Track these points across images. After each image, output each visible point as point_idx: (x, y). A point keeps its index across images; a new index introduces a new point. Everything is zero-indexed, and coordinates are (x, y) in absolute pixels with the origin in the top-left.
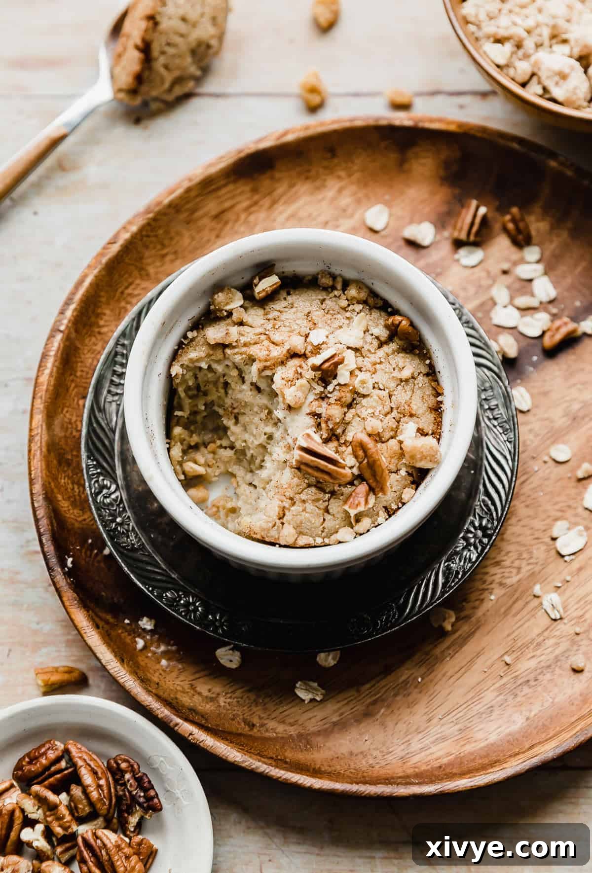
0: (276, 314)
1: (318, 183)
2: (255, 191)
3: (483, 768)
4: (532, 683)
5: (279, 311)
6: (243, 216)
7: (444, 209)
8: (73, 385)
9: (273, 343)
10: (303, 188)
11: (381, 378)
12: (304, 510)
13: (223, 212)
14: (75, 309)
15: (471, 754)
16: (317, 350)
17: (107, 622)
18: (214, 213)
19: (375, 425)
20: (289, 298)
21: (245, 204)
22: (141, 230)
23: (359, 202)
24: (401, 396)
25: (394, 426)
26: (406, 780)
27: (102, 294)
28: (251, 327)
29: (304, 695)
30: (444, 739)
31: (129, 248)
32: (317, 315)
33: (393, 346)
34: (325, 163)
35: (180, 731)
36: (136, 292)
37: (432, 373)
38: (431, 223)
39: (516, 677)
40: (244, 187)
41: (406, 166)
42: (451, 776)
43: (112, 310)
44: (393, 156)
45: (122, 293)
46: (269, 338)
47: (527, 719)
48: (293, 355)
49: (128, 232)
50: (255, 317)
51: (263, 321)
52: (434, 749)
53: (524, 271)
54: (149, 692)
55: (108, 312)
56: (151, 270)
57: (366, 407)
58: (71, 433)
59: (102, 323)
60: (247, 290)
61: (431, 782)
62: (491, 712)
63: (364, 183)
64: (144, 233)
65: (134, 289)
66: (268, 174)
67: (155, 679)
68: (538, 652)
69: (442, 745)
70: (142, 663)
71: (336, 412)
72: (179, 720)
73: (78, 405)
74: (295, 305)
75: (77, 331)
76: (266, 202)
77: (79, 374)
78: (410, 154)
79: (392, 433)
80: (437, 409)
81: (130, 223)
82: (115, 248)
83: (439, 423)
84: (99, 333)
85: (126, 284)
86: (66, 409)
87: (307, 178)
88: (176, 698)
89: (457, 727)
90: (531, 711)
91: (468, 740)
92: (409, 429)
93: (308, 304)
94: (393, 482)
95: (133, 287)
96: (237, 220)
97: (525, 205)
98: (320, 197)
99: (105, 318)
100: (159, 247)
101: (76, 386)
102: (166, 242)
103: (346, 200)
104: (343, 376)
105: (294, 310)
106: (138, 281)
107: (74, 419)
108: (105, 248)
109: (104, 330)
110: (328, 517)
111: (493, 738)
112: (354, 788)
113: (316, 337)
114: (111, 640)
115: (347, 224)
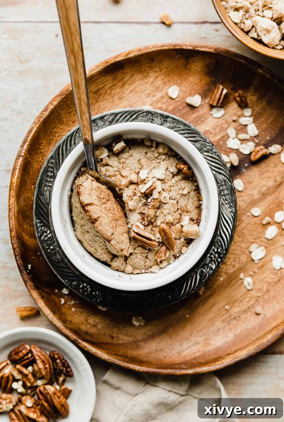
0: (124, 160)
1: (145, 74)
2: (114, 79)
4: (237, 318)
5: (125, 159)
6: (109, 91)
7: (206, 88)
8: (29, 179)
9: (122, 176)
10: (138, 77)
11: (173, 194)
12: (136, 257)
13: (99, 90)
14: (28, 144)
15: (209, 351)
16: (143, 182)
17: (47, 293)
18: (94, 90)
19: (170, 218)
20: (130, 151)
21: (110, 85)
22: (59, 104)
23: (165, 83)
24: (183, 202)
25: (179, 218)
26: (180, 366)
27: (41, 134)
28: (112, 167)
29: (136, 323)
30: (197, 343)
31: (52, 112)
32: (143, 161)
33: (179, 177)
34: (149, 65)
35: (81, 346)
36: (58, 131)
37: (197, 190)
38: (200, 95)
39: (230, 316)
40: (109, 78)
41: (188, 66)
42: (200, 365)
43: (46, 141)
44: (182, 61)
45: (51, 132)
46: (120, 173)
47: (235, 335)
48: (131, 183)
49: (52, 105)
50: (113, 161)
51: (117, 164)
52: (193, 348)
53: (243, 121)
54: (66, 327)
55: (44, 142)
56: (65, 120)
57: (166, 209)
58: (29, 202)
59: (41, 147)
60: (110, 148)
61: (191, 368)
62: (219, 331)
63: (167, 74)
64: (61, 104)
65: (56, 129)
66: (121, 71)
67: (70, 319)
68: (241, 304)
69: (197, 346)
70: (64, 311)
71: (151, 213)
72: (80, 341)
73: (31, 188)
74: (133, 156)
75: (29, 154)
76: (120, 84)
77: (31, 173)
78: (190, 60)
79: (178, 221)
80: (199, 208)
81: (53, 100)
82: (47, 113)
83: (200, 214)
84: (40, 152)
85: (53, 128)
86: (26, 191)
87: (140, 72)
88: (79, 328)
89: (204, 338)
90: (236, 331)
91: (208, 345)
92: (186, 220)
93: (139, 155)
94: (178, 244)
95: (56, 128)
96: (106, 93)
97: (245, 88)
98: (146, 81)
99: (43, 145)
100: (68, 108)
101: (30, 180)
102: (72, 106)
103: (159, 83)
104: (155, 195)
105: (132, 158)
106: (58, 126)
107: (30, 195)
108: (41, 113)
109: (43, 150)
110: (147, 260)
111: (219, 344)
112: (158, 370)
113: (143, 175)
114: (49, 302)
115: (159, 95)
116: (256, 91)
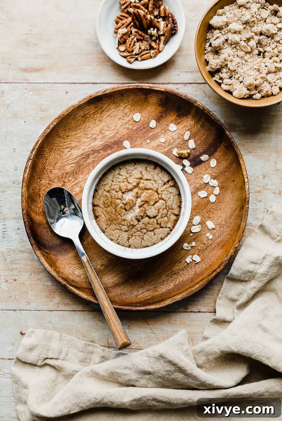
1: (117, 105)
2: (96, 107)
3: (159, 302)
4: (177, 274)
6: (92, 116)
7: (159, 115)
8: (36, 175)
10: (112, 106)
13: (85, 115)
14: (36, 151)
15: (157, 295)
17: (47, 253)
18: (82, 115)
21: (94, 111)
22: (57, 124)
26: (136, 304)
27: (45, 144)
30: (149, 290)
31: (53, 130)
34: (120, 98)
35: (68, 289)
36: (56, 142)
38: (155, 120)
39: (172, 271)
40: (92, 107)
41: (147, 100)
42: (150, 304)
43: (48, 149)
44: (143, 96)
45: (52, 143)
47: (175, 285)
49: (52, 125)
52: (146, 293)
54: (59, 276)
55: (47, 150)
56: (61, 135)
58: (36, 191)
59: (45, 153)
61: (143, 306)
62: (164, 282)
64: (58, 124)
65: (56, 141)
66: (101, 102)
67: (62, 271)
68: (180, 264)
69: (149, 292)
70: (58, 266)
72: (68, 286)
73: (38, 181)
75: (36, 158)
76: (100, 111)
77: (38, 171)
78: (148, 96)
81: (53, 121)
82: (49, 130)
84: (44, 157)
85: (53, 140)
86: (34, 183)
87: (114, 103)
88: (68, 277)
89: (153, 286)
90: (176, 283)
91: (156, 291)
95: (55, 141)
96: (90, 117)
98: (118, 109)
99: (46, 152)
100: (64, 127)
101: (37, 176)
102: (66, 125)
106: (57, 139)
107: (36, 186)
108: (45, 130)
109: (46, 155)
111: (164, 291)
112: (120, 307)
114: (48, 259)
115: (127, 119)
116: (193, 117)
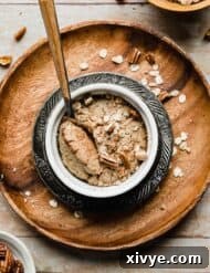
5: (93, 108)
11: (128, 131)
16: (107, 124)
19: (126, 148)
23: (97, 48)
24: (134, 136)
25: (132, 147)
28: (84, 114)
32: (106, 109)
33: (130, 119)
46: (90, 119)
48: (98, 125)
50: (85, 111)
51: (88, 112)
53: (152, 73)
57: (123, 141)
60: (82, 102)
63: (98, 41)
71: (113, 144)
92: (137, 148)
94: (133, 164)
97: (153, 50)
103: (93, 47)
104: (115, 132)
105: (98, 108)
110: (112, 177)
113: (106, 119)
